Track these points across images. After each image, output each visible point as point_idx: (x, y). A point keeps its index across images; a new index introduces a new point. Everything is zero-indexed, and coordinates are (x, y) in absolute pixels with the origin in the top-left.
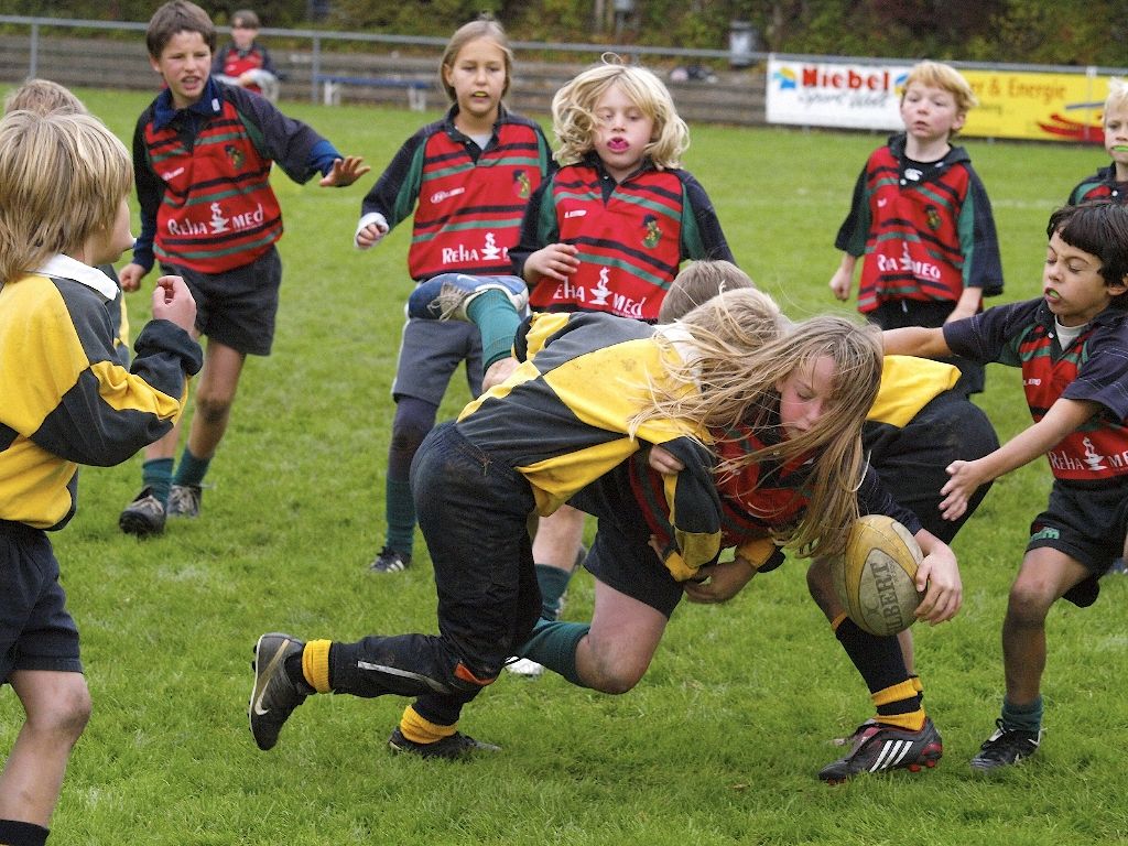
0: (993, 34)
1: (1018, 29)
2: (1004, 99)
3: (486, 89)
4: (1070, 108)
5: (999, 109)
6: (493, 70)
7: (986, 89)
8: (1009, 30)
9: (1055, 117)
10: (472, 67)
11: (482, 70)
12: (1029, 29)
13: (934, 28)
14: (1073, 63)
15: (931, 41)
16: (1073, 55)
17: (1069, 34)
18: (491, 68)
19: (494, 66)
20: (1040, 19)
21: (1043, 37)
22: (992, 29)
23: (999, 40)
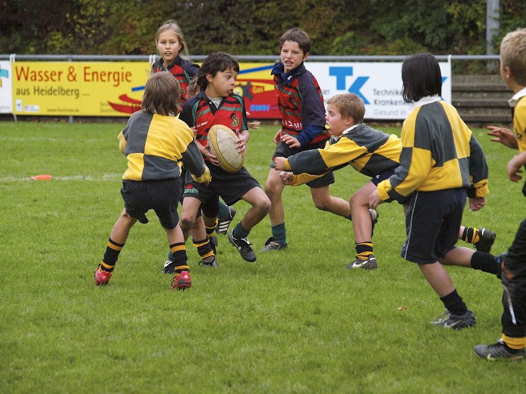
0: (68, 29)
1: (90, 25)
2: (79, 84)
3: (170, 50)
4: (134, 89)
5: (77, 93)
6: (173, 43)
7: (64, 76)
8: (82, 25)
9: (124, 97)
10: (164, 42)
11: (168, 43)
12: (99, 24)
13: (19, 26)
14: (137, 52)
15: (17, 37)
16: (137, 45)
17: (133, 27)
18: (172, 42)
19: (173, 41)
20: (107, 15)
21: (111, 30)
22: (68, 25)
23: (74, 33)
